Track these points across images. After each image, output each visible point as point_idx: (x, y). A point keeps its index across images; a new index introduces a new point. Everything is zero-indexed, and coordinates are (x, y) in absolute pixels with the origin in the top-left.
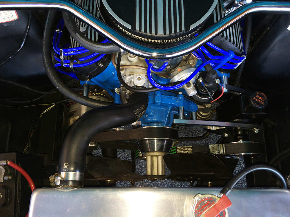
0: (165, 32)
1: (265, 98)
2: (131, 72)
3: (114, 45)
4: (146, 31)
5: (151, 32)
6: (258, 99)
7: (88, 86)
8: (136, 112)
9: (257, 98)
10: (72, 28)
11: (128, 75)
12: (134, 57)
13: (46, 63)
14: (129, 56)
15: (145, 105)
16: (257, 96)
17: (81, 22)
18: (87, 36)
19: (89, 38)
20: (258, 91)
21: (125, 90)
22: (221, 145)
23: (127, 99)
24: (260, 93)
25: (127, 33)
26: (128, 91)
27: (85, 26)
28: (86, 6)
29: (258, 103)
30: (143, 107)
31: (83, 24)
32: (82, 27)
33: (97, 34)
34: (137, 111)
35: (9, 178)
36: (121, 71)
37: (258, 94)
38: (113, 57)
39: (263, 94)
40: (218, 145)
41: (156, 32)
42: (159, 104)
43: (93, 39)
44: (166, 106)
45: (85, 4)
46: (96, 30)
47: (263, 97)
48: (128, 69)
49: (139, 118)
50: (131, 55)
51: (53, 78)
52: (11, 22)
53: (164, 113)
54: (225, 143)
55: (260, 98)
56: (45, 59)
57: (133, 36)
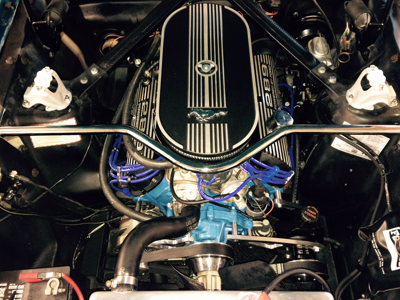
0: (212, 151)
1: (316, 212)
2: (184, 187)
3: (168, 162)
4: (195, 150)
5: (200, 151)
6: (310, 213)
7: (141, 202)
8: (187, 224)
9: (308, 211)
10: (131, 148)
11: (181, 190)
12: (187, 173)
13: (102, 180)
14: (182, 172)
15: (196, 218)
16: (308, 210)
17: (138, 142)
18: (143, 155)
19: (145, 156)
20: (309, 205)
21: (178, 204)
22: (280, 264)
23: (179, 213)
24: (311, 207)
25: (180, 152)
26: (180, 205)
27: (141, 145)
28: (143, 127)
29: (309, 217)
30: (194, 219)
31: (140, 144)
32: (139, 146)
33: (153, 152)
34: (189, 223)
35: (63, 290)
36: (174, 186)
37: (309, 208)
38: (167, 173)
39: (314, 208)
40: (276, 265)
41: (204, 151)
42: (211, 219)
43: (148, 157)
44: (219, 222)
45: (142, 127)
46: (152, 149)
47: (315, 211)
48: (180, 184)
49: (190, 230)
50: (184, 171)
51: (109, 194)
52: (74, 143)
53: (218, 229)
54: (283, 263)
55: (311, 212)
56: (102, 176)
57: (185, 154)
